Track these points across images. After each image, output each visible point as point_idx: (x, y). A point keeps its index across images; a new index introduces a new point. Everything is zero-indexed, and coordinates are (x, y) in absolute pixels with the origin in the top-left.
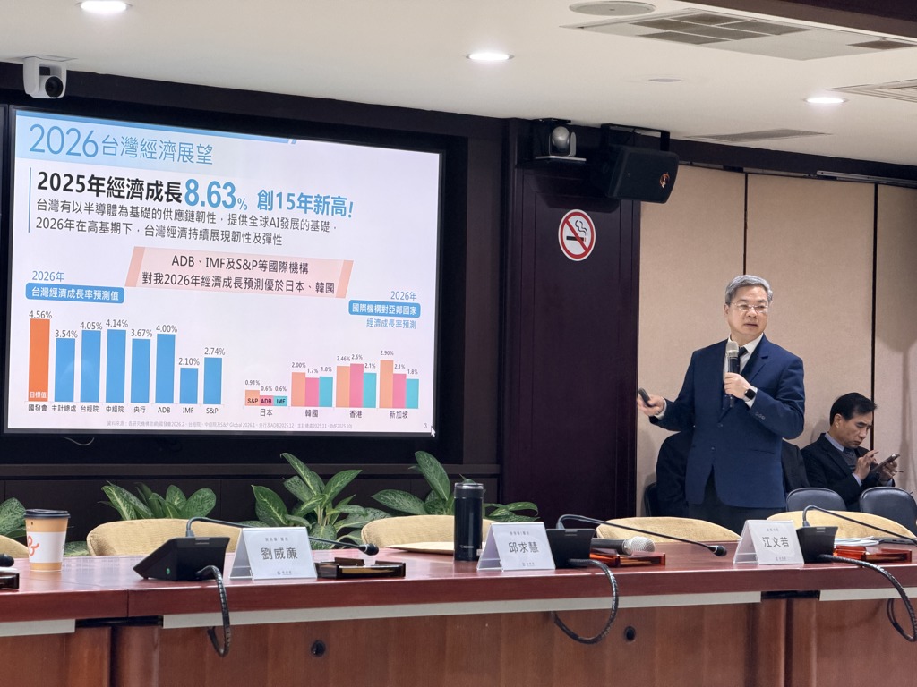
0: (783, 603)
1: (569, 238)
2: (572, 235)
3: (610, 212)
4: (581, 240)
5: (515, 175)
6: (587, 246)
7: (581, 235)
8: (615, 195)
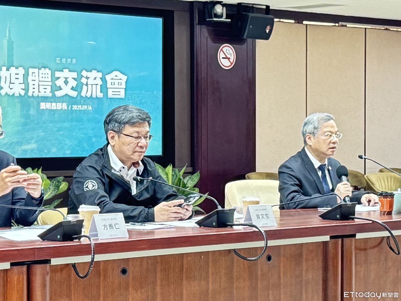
0: (340, 241)
1: (223, 58)
2: (225, 57)
3: (242, 45)
4: (229, 59)
5: (197, 28)
6: (232, 62)
7: (228, 56)
8: (245, 37)
